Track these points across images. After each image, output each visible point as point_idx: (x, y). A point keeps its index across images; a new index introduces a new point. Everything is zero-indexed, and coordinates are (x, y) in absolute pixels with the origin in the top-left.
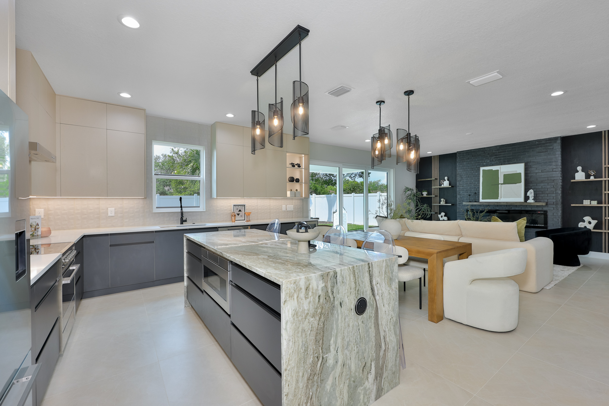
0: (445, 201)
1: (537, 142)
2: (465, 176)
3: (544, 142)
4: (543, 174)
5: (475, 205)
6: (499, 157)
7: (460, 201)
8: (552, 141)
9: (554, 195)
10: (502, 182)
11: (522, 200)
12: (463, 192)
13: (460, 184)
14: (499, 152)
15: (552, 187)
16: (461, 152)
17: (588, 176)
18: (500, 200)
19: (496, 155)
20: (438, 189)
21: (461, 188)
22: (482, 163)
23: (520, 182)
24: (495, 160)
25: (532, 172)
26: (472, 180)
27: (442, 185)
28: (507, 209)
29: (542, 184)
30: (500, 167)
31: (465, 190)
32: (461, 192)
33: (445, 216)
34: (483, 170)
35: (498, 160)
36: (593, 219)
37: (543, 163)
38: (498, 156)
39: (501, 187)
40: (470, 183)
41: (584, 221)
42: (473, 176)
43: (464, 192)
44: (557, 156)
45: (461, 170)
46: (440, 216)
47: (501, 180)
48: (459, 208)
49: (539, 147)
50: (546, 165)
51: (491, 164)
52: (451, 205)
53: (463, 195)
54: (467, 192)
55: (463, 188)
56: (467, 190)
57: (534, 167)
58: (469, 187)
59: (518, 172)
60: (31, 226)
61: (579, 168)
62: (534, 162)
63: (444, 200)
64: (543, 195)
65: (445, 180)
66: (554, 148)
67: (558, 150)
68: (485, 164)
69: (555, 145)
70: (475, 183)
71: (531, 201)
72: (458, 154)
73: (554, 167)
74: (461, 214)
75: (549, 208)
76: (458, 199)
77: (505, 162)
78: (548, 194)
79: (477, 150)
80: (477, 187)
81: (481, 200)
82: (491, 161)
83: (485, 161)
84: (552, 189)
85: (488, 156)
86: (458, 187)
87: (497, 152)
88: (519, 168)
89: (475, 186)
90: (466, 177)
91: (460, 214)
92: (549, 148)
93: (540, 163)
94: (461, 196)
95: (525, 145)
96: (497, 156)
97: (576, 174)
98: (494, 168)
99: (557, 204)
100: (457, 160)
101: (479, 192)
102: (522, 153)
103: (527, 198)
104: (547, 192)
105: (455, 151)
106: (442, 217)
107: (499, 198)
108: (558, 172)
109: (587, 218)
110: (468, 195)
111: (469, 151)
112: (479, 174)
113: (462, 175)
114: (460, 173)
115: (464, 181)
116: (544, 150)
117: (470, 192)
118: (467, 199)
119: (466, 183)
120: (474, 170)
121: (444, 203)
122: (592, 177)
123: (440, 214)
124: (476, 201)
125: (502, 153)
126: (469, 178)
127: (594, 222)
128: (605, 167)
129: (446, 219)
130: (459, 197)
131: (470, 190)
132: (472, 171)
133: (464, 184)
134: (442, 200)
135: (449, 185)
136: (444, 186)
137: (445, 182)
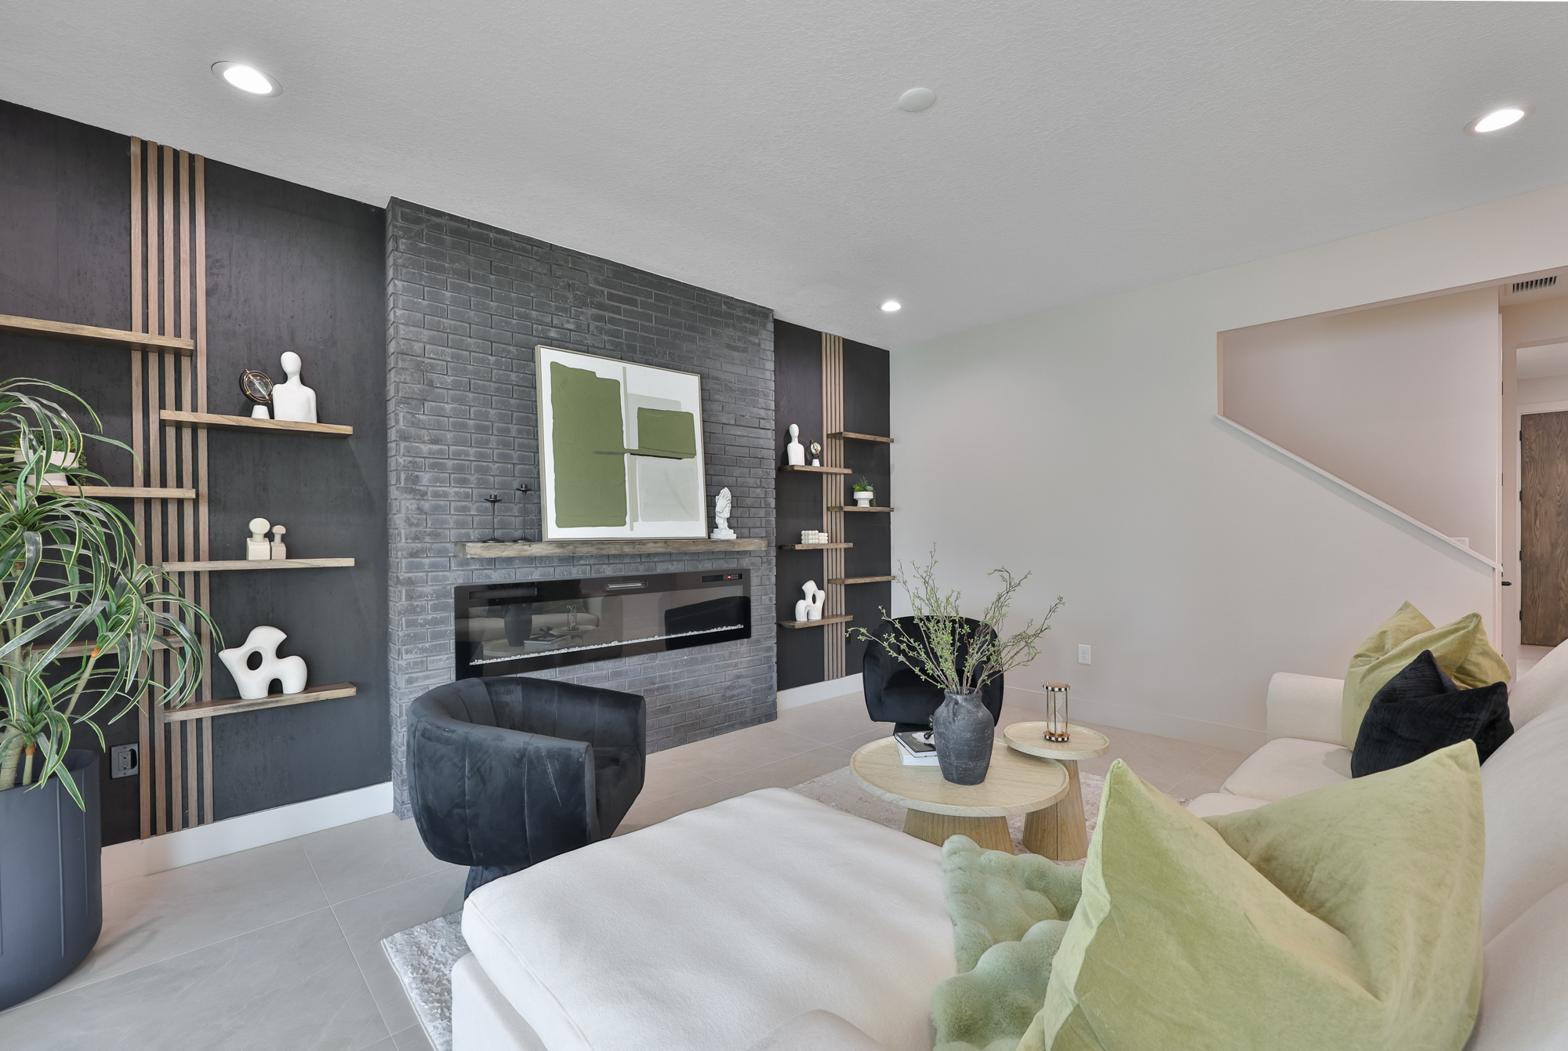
0: (284, 538)
1: (725, 303)
2: (449, 379)
3: (740, 314)
4: (739, 433)
5: (509, 560)
6: (612, 321)
7: (416, 538)
8: (756, 318)
9: (762, 513)
10: (635, 446)
11: (700, 529)
12: (436, 480)
13: (417, 425)
14: (611, 297)
15: (758, 483)
16: (423, 215)
18: (632, 529)
19: (600, 306)
20: (202, 434)
21: (425, 448)
22: (541, 323)
23: (693, 455)
24: (597, 327)
25: (712, 419)
26: (492, 412)
27: (260, 412)
28: (642, 570)
29: (737, 471)
30: (624, 369)
31: (450, 463)
32: (426, 477)
33: (282, 652)
34: (554, 366)
35: (611, 333)
36: (820, 588)
37: (738, 389)
38: (607, 314)
39: (633, 469)
40: (480, 429)
41: (805, 597)
42: (497, 389)
43: (441, 481)
44: (769, 376)
45: (426, 334)
46: (233, 658)
47: (631, 438)
48: (410, 582)
49: (727, 325)
50: (746, 399)
52: (349, 562)
53: (436, 495)
54: (463, 482)
55: (440, 452)
56: (460, 469)
57: (718, 401)
58: (472, 451)
59: (684, 409)
61: (794, 431)
62: (717, 379)
63: (279, 530)
64: (743, 512)
65: (284, 378)
66: (762, 346)
67: (769, 354)
68: (553, 334)
69: (763, 334)
70: (508, 431)
72: (403, 216)
73: (762, 413)
74: (427, 622)
75: (754, 560)
76: (408, 521)
78: (748, 507)
79: (518, 245)
80: (515, 455)
81: (553, 531)
82: (579, 329)
83: (555, 322)
84: (760, 491)
85: (570, 296)
86: (404, 437)
87: (606, 291)
88: (683, 392)
89: (507, 445)
90: (456, 386)
91: (420, 619)
92: (750, 341)
93: (731, 389)
94: (426, 506)
95: (696, 303)
96: (606, 310)
97: (790, 446)
98: (604, 368)
100: (398, 259)
102: (686, 333)
104: (749, 501)
106: (254, 661)
107: (628, 519)
108: (770, 433)
109: (810, 587)
110: (467, 496)
111: (473, 229)
112: (532, 385)
113: (431, 365)
114: (417, 347)
115: (443, 409)
116: (740, 344)
117: (481, 483)
118: (460, 525)
119: (455, 425)
120: (504, 350)
121: (280, 549)
122: (816, 462)
123: (238, 643)
124: (518, 534)
125: (623, 306)
126: (471, 395)
127: (821, 595)
128: (828, 435)
129: (292, 673)
130: (414, 507)
131: (478, 469)
132: (492, 359)
133: (440, 427)
134: (259, 525)
135: (315, 421)
136: (272, 416)
137: (278, 390)
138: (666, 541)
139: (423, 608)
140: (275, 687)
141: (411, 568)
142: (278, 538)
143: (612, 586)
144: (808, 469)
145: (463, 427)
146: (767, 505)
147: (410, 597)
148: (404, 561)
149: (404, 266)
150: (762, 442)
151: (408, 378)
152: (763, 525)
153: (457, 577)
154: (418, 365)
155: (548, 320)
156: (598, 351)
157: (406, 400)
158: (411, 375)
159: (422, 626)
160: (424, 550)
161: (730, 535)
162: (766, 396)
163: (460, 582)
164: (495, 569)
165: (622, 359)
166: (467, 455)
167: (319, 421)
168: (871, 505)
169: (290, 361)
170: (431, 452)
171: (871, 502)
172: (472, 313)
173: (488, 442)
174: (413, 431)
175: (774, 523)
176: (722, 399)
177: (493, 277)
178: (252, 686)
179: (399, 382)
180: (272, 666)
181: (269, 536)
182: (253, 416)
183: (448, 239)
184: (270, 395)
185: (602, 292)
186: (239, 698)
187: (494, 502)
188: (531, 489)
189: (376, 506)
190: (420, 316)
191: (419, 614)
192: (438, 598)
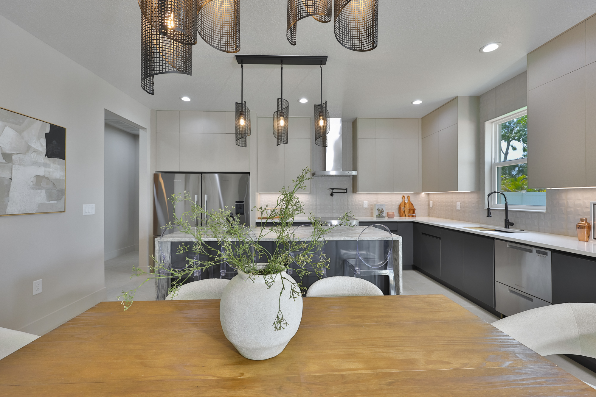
60: (378, 210)
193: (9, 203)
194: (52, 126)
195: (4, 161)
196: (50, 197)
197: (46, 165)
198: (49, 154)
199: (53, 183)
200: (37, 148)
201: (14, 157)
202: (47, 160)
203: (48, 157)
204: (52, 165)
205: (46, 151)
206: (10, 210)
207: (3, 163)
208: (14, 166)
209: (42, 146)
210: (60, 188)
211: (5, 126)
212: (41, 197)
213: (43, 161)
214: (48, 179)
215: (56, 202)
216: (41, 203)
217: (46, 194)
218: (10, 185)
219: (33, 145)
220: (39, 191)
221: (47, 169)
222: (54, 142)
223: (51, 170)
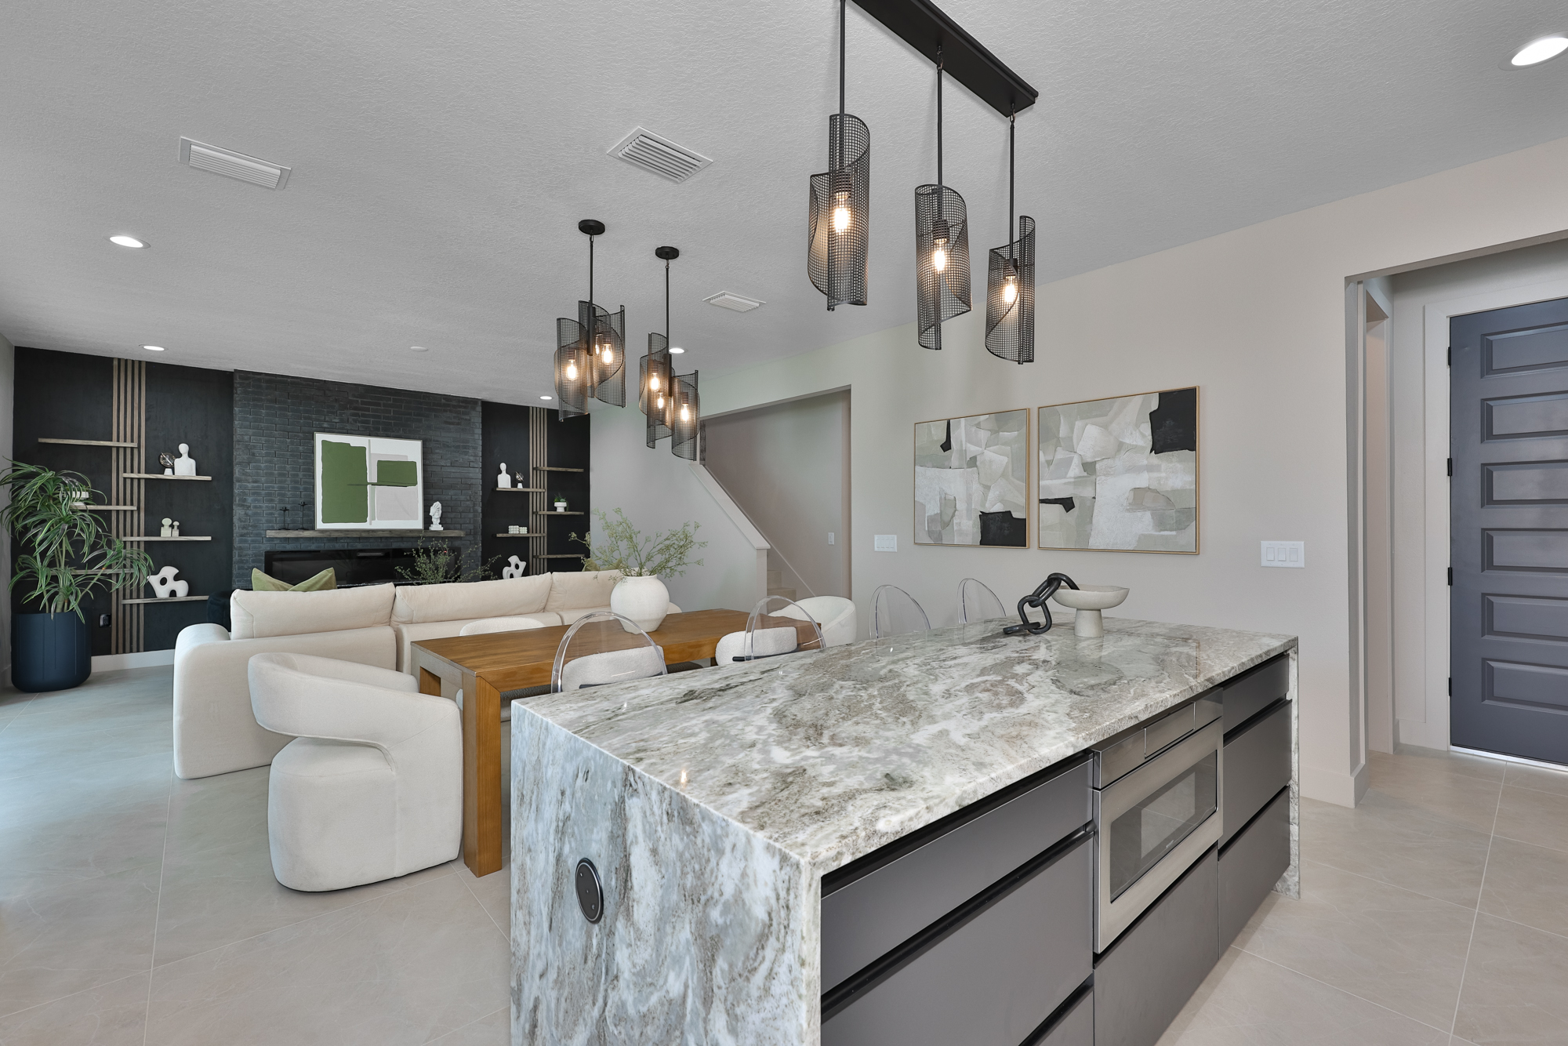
0: (178, 527)
1: (444, 399)
2: (263, 452)
3: (456, 404)
4: (453, 471)
6: (363, 415)
7: (244, 528)
8: (467, 405)
9: (471, 515)
10: (375, 481)
11: (418, 524)
12: (256, 500)
13: (245, 474)
14: (363, 403)
15: (468, 498)
16: (251, 375)
17: (514, 483)
18: (371, 524)
19: (355, 409)
20: (143, 483)
21: (250, 485)
22: (318, 420)
23: (415, 484)
24: (353, 420)
25: (433, 463)
26: (288, 466)
27: (168, 472)
28: (382, 546)
29: (451, 492)
30: (369, 440)
31: (263, 492)
32: (250, 499)
33: (176, 578)
34: (324, 442)
35: (362, 422)
36: (521, 560)
37: (454, 446)
38: (360, 412)
39: (373, 492)
40: (280, 475)
41: (509, 565)
42: (291, 455)
43: (259, 501)
44: (476, 437)
45: (251, 431)
46: (154, 579)
47: (372, 475)
48: (240, 548)
49: (445, 411)
50: (458, 451)
51: (343, 429)
52: (209, 538)
53: (255, 507)
54: (271, 501)
55: (258, 487)
56: (269, 494)
57: (438, 454)
58: (276, 485)
59: (409, 460)
61: (503, 466)
62: (437, 441)
63: (176, 523)
64: (453, 515)
65: (180, 455)
66: (472, 420)
67: (477, 424)
68: (325, 425)
69: (473, 413)
70: (297, 475)
71: (436, 526)
72: (240, 378)
73: (472, 458)
74: (249, 568)
75: (463, 542)
76: (240, 519)
77: (378, 429)
78: (460, 513)
79: (304, 383)
80: (302, 487)
81: (320, 525)
82: (342, 421)
83: (327, 419)
84: (468, 503)
85: (336, 405)
86: (239, 481)
87: (360, 400)
88: (410, 450)
89: (296, 482)
90: (267, 454)
91: (246, 566)
92: (463, 418)
93: (448, 446)
94: (250, 512)
95: (422, 400)
96: (360, 410)
97: (499, 476)
98: (355, 441)
99: (475, 534)
100: (236, 397)
101: (313, 503)
102: (414, 417)
103: (428, 521)
104: (460, 509)
105: (229, 367)
106: (163, 581)
107: (368, 519)
108: (477, 470)
109: (514, 559)
110: (273, 507)
111: (278, 378)
112: (312, 451)
113: (254, 446)
114: (246, 438)
115: (260, 466)
116: (456, 421)
117: (281, 501)
118: (268, 521)
119: (266, 473)
120: (295, 436)
121: (176, 532)
122: (520, 486)
123: (156, 573)
124: (301, 526)
125: (371, 407)
126: (276, 459)
127: (522, 565)
128: (533, 469)
129: (182, 588)
130: (243, 513)
131: (279, 495)
132: (288, 440)
133: (258, 474)
134: (167, 521)
135: (194, 474)
136: (174, 474)
137: (177, 461)
138: (391, 531)
139: (247, 561)
140: (173, 593)
141: (241, 541)
142: (176, 527)
143: (361, 554)
144: (514, 489)
145: (272, 474)
146: (475, 511)
147: (240, 556)
148: (237, 539)
149: (240, 400)
150: (471, 475)
151: (241, 453)
152: (472, 522)
153: (266, 547)
154: (247, 446)
155: (323, 418)
156: (354, 432)
157: (240, 463)
158: (243, 451)
159: (246, 569)
160: (247, 534)
161: (440, 528)
162: (475, 448)
163: (268, 549)
164: (289, 543)
165: (370, 435)
166: (273, 487)
167: (197, 475)
168: (565, 510)
169: (183, 448)
170: (253, 487)
171: (565, 508)
172: (277, 419)
173: (285, 481)
174: (243, 477)
175: (480, 521)
176: (441, 452)
177: (289, 401)
178: (162, 592)
179: (239, 455)
180: (172, 584)
181: (172, 526)
182: (165, 474)
183: (264, 385)
184: (173, 464)
185: (358, 401)
186: (156, 597)
187: (285, 511)
188: (310, 504)
189: (227, 513)
190: (248, 423)
191: (245, 563)
192: (255, 556)
193: (1092, 533)
194: (1163, 396)
195: (1085, 474)
196: (1161, 523)
197: (1150, 468)
198: (1158, 447)
199: (1168, 498)
200: (1135, 443)
201: (1098, 466)
202: (1155, 459)
203: (1155, 453)
204: (1164, 465)
205: (1151, 443)
206: (1094, 543)
207: (1084, 477)
208: (1098, 479)
209: (1143, 436)
210: (1184, 507)
211: (1086, 425)
212: (1143, 524)
213: (1145, 462)
214: (1156, 491)
215: (1174, 533)
216: (1142, 535)
217: (1153, 518)
218: (1093, 506)
219: (1127, 441)
220: (1139, 514)
221: (1155, 475)
222: (1167, 422)
223: (1163, 475)
